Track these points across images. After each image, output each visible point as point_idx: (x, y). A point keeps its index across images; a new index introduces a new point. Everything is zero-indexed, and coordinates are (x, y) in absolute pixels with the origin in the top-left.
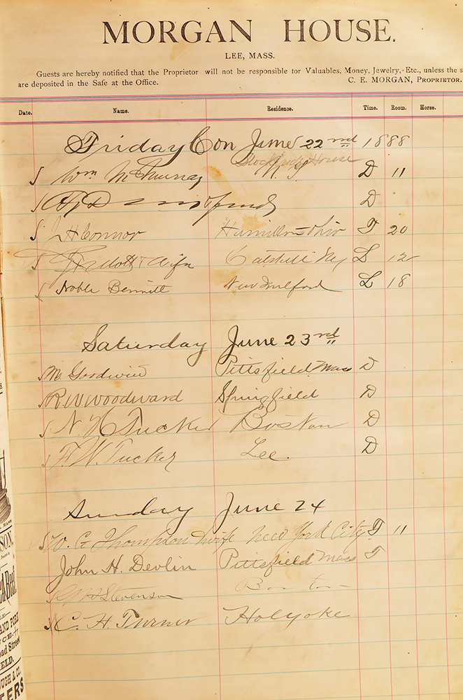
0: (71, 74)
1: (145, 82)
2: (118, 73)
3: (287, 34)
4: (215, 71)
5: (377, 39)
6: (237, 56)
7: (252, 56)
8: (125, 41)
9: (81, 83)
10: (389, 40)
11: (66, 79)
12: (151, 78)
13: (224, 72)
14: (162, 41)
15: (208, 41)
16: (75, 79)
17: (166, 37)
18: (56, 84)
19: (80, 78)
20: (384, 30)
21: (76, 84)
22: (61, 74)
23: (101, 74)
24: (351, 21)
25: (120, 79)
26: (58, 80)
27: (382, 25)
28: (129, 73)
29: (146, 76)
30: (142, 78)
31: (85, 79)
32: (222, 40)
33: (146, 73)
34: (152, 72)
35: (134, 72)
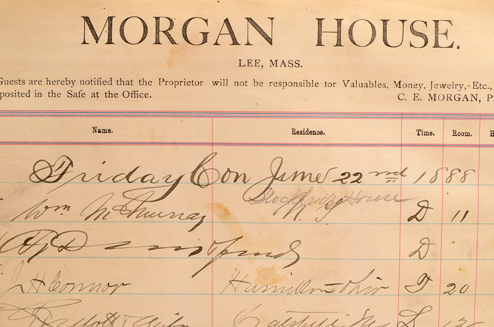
0: (40, 82)
1: (134, 94)
2: (99, 82)
3: (319, 36)
4: (225, 82)
5: (436, 45)
6: (253, 63)
7: (274, 63)
8: (110, 42)
9: (52, 94)
10: (451, 46)
11: (33, 88)
12: (142, 90)
13: (237, 84)
14: (157, 42)
15: (216, 44)
16: (45, 89)
17: (163, 38)
18: (19, 95)
19: (50, 88)
20: (446, 34)
21: (45, 95)
22: (27, 82)
23: (77, 83)
24: (403, 21)
25: (102, 89)
26: (23, 89)
27: (442, 27)
28: (114, 82)
29: (136, 87)
30: (130, 89)
31: (57, 89)
32: (235, 42)
33: (136, 82)
34: (142, 82)
35: (121, 82)
